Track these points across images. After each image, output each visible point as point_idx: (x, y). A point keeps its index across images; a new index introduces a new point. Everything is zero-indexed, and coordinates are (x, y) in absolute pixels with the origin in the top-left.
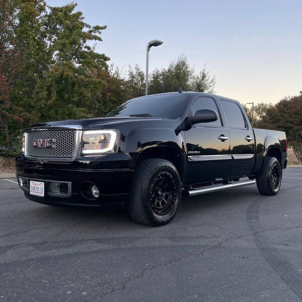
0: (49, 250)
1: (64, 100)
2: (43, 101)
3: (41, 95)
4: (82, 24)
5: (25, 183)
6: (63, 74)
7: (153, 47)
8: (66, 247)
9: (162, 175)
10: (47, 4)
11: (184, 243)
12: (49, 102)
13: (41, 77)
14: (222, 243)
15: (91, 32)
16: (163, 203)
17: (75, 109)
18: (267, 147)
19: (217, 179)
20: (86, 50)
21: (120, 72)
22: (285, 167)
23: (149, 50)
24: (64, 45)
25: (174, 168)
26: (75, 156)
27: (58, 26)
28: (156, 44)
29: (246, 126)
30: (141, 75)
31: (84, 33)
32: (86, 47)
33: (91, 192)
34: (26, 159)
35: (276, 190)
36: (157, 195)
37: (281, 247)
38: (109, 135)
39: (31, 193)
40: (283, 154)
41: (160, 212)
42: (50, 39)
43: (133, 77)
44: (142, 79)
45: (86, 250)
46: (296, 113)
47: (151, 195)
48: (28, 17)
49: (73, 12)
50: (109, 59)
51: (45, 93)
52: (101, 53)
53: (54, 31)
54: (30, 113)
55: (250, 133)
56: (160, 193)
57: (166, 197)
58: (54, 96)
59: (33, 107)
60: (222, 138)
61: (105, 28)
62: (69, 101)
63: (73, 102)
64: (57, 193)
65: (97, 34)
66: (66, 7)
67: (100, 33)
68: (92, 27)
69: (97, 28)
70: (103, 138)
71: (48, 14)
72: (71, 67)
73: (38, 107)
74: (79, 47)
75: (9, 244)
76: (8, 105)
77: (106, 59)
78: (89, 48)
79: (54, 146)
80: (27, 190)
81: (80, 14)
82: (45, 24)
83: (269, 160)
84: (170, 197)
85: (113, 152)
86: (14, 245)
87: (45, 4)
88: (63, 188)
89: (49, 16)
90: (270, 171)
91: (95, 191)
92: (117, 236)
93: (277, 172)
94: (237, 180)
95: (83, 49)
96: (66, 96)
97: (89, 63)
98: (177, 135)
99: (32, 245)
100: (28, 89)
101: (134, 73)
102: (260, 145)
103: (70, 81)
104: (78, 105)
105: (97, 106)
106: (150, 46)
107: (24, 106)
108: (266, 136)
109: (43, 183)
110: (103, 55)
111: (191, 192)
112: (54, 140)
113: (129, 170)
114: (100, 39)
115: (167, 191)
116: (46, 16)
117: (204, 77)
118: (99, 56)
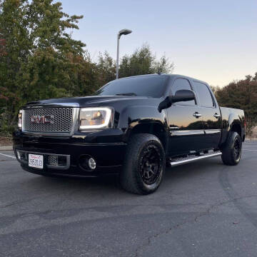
0: (54, 219)
1: (44, 81)
2: (26, 82)
4: (62, 13)
5: (23, 156)
6: (44, 58)
7: (123, 35)
8: (69, 216)
9: (150, 149)
11: (175, 211)
12: (32, 83)
14: (209, 209)
15: (69, 20)
16: (150, 173)
17: (55, 89)
18: (231, 122)
19: (191, 152)
20: (64, 37)
21: (91, 58)
22: (243, 141)
23: (119, 38)
24: (45, 32)
26: (72, 131)
27: (39, 15)
28: (126, 33)
29: (214, 104)
30: (110, 60)
31: (63, 21)
32: (64, 34)
34: (23, 133)
36: (145, 166)
38: (105, 112)
39: (30, 165)
40: (242, 129)
41: (148, 182)
42: (31, 27)
43: (102, 62)
44: (111, 64)
45: (89, 218)
46: (243, 95)
47: (141, 166)
50: (85, 45)
51: (28, 75)
52: (77, 40)
53: (35, 20)
54: (14, 92)
56: (147, 165)
57: (153, 168)
58: (36, 77)
60: (197, 115)
61: (82, 17)
62: (49, 82)
63: (53, 83)
64: (55, 165)
65: (74, 23)
67: (77, 22)
69: (75, 18)
70: (99, 115)
71: (30, 4)
72: (52, 52)
73: (21, 88)
74: (58, 34)
75: (15, 213)
77: (82, 45)
78: (67, 35)
79: (52, 122)
80: (26, 162)
81: (59, 4)
82: (27, 13)
83: (232, 135)
84: (156, 168)
85: (108, 127)
86: (20, 215)
88: (62, 161)
89: (31, 6)
90: (233, 145)
91: (91, 163)
92: (113, 204)
94: (206, 152)
95: (62, 36)
96: (47, 78)
97: (67, 48)
98: (160, 111)
100: (12, 71)
101: (104, 59)
102: (225, 121)
103: (51, 65)
104: (57, 85)
105: (73, 87)
106: (121, 34)
107: (8, 86)
108: (229, 114)
109: (42, 156)
110: (80, 42)
112: (52, 117)
114: (77, 27)
115: (154, 162)
116: (28, 6)
117: (164, 62)
118: (75, 43)
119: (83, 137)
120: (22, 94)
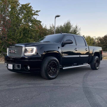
2: (18, 37)
3: (18, 35)
4: (32, 10)
5: (7, 65)
6: (25, 27)
7: (57, 17)
9: (52, 62)
10: (20, 3)
12: (20, 37)
13: (18, 29)
15: (35, 12)
16: (53, 72)
18: (94, 52)
19: (74, 64)
22: (101, 60)
23: (55, 19)
24: (26, 17)
25: (57, 60)
26: (22, 55)
27: (24, 11)
28: (58, 16)
29: (86, 45)
30: (54, 27)
32: (33, 18)
33: (28, 68)
34: (8, 57)
35: (97, 68)
36: (51, 69)
37: (91, 87)
38: (34, 49)
39: (9, 68)
40: (100, 55)
41: (51, 75)
42: (21, 15)
44: (54, 29)
47: (48, 69)
48: (13, 8)
49: (29, 6)
50: (41, 22)
51: (19, 34)
52: (38, 20)
53: (23, 13)
54: (14, 41)
55: (87, 47)
56: (52, 68)
57: (54, 70)
58: (22, 35)
59: (15, 39)
60: (76, 49)
61: (40, 11)
62: (27, 37)
64: (16, 68)
65: (37, 13)
66: (26, 4)
67: (38, 13)
68: (35, 11)
69: (37, 11)
70: (31, 49)
73: (17, 39)
76: (6, 38)
78: (34, 18)
81: (31, 6)
82: (20, 10)
85: (35, 54)
87: (19, 4)
88: (18, 66)
89: (21, 7)
91: (29, 68)
93: (98, 62)
95: (32, 19)
96: (26, 35)
97: (34, 23)
99: (6, 85)
101: (52, 27)
103: (28, 30)
104: (31, 38)
106: (56, 17)
107: (12, 39)
108: (93, 48)
109: (12, 65)
110: (39, 21)
111: (63, 68)
113: (40, 60)
114: (38, 15)
115: (55, 68)
116: (20, 7)
117: (77, 27)
118: (38, 21)
119: (27, 58)
120: (17, 42)
